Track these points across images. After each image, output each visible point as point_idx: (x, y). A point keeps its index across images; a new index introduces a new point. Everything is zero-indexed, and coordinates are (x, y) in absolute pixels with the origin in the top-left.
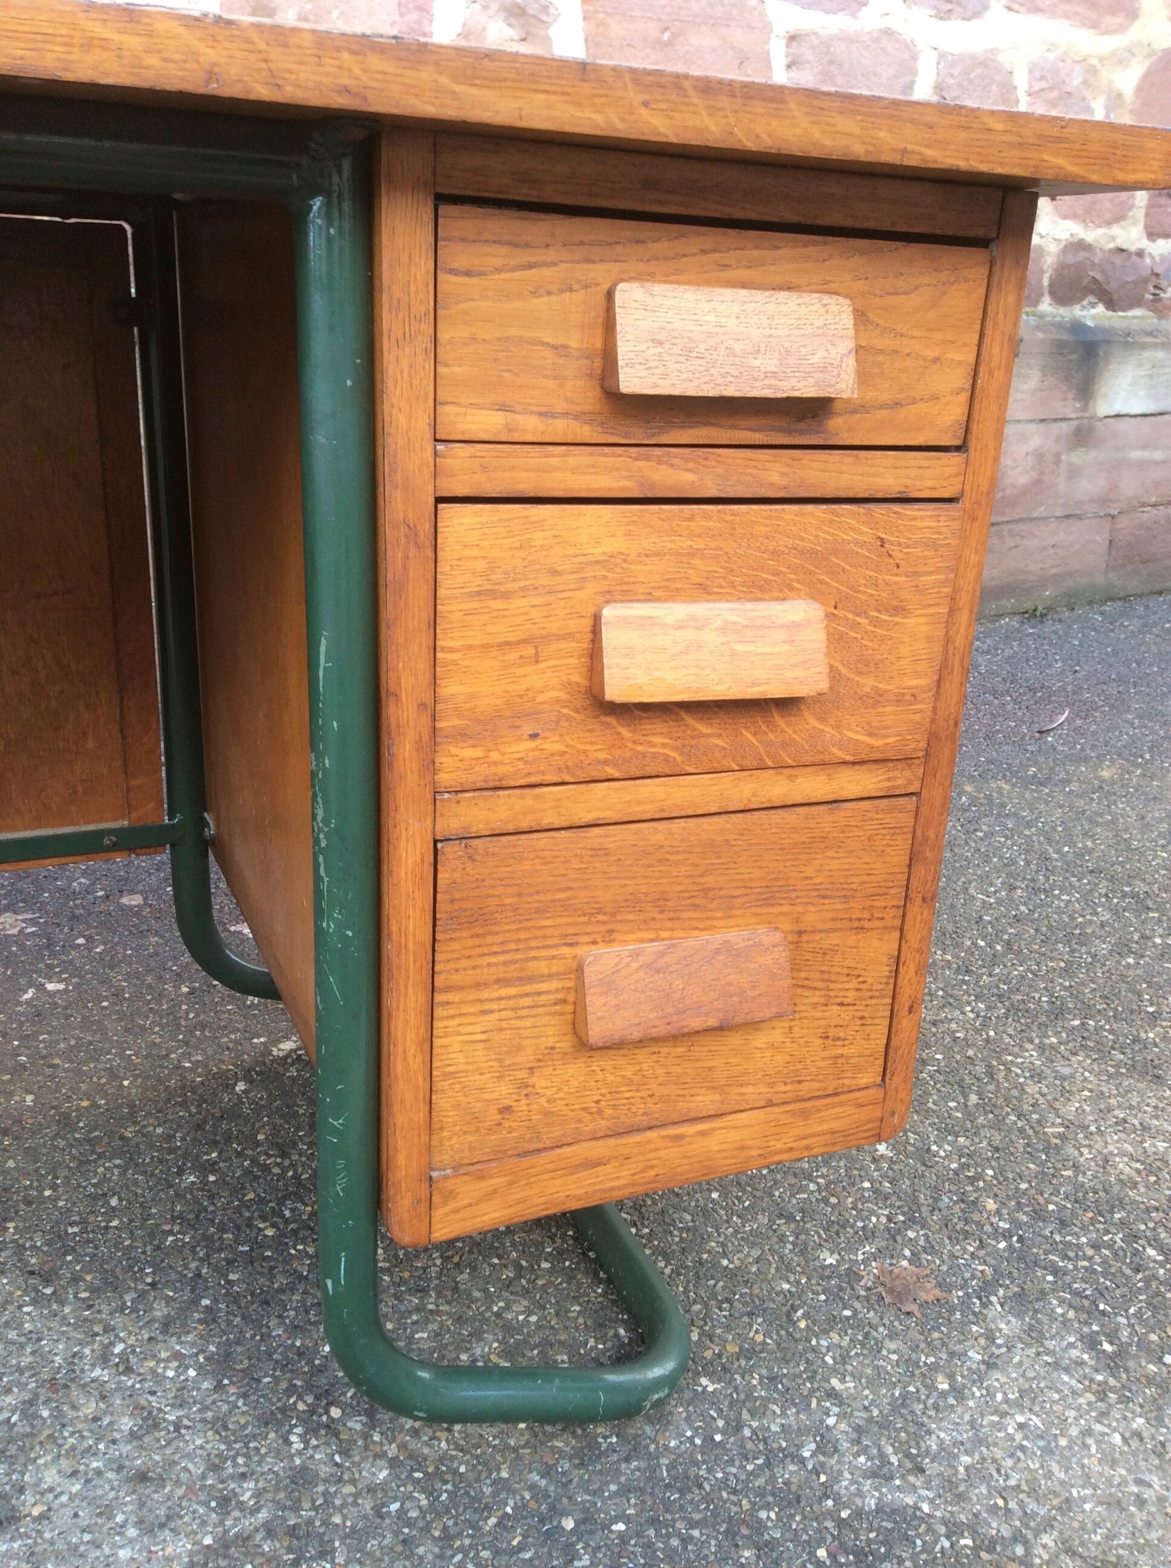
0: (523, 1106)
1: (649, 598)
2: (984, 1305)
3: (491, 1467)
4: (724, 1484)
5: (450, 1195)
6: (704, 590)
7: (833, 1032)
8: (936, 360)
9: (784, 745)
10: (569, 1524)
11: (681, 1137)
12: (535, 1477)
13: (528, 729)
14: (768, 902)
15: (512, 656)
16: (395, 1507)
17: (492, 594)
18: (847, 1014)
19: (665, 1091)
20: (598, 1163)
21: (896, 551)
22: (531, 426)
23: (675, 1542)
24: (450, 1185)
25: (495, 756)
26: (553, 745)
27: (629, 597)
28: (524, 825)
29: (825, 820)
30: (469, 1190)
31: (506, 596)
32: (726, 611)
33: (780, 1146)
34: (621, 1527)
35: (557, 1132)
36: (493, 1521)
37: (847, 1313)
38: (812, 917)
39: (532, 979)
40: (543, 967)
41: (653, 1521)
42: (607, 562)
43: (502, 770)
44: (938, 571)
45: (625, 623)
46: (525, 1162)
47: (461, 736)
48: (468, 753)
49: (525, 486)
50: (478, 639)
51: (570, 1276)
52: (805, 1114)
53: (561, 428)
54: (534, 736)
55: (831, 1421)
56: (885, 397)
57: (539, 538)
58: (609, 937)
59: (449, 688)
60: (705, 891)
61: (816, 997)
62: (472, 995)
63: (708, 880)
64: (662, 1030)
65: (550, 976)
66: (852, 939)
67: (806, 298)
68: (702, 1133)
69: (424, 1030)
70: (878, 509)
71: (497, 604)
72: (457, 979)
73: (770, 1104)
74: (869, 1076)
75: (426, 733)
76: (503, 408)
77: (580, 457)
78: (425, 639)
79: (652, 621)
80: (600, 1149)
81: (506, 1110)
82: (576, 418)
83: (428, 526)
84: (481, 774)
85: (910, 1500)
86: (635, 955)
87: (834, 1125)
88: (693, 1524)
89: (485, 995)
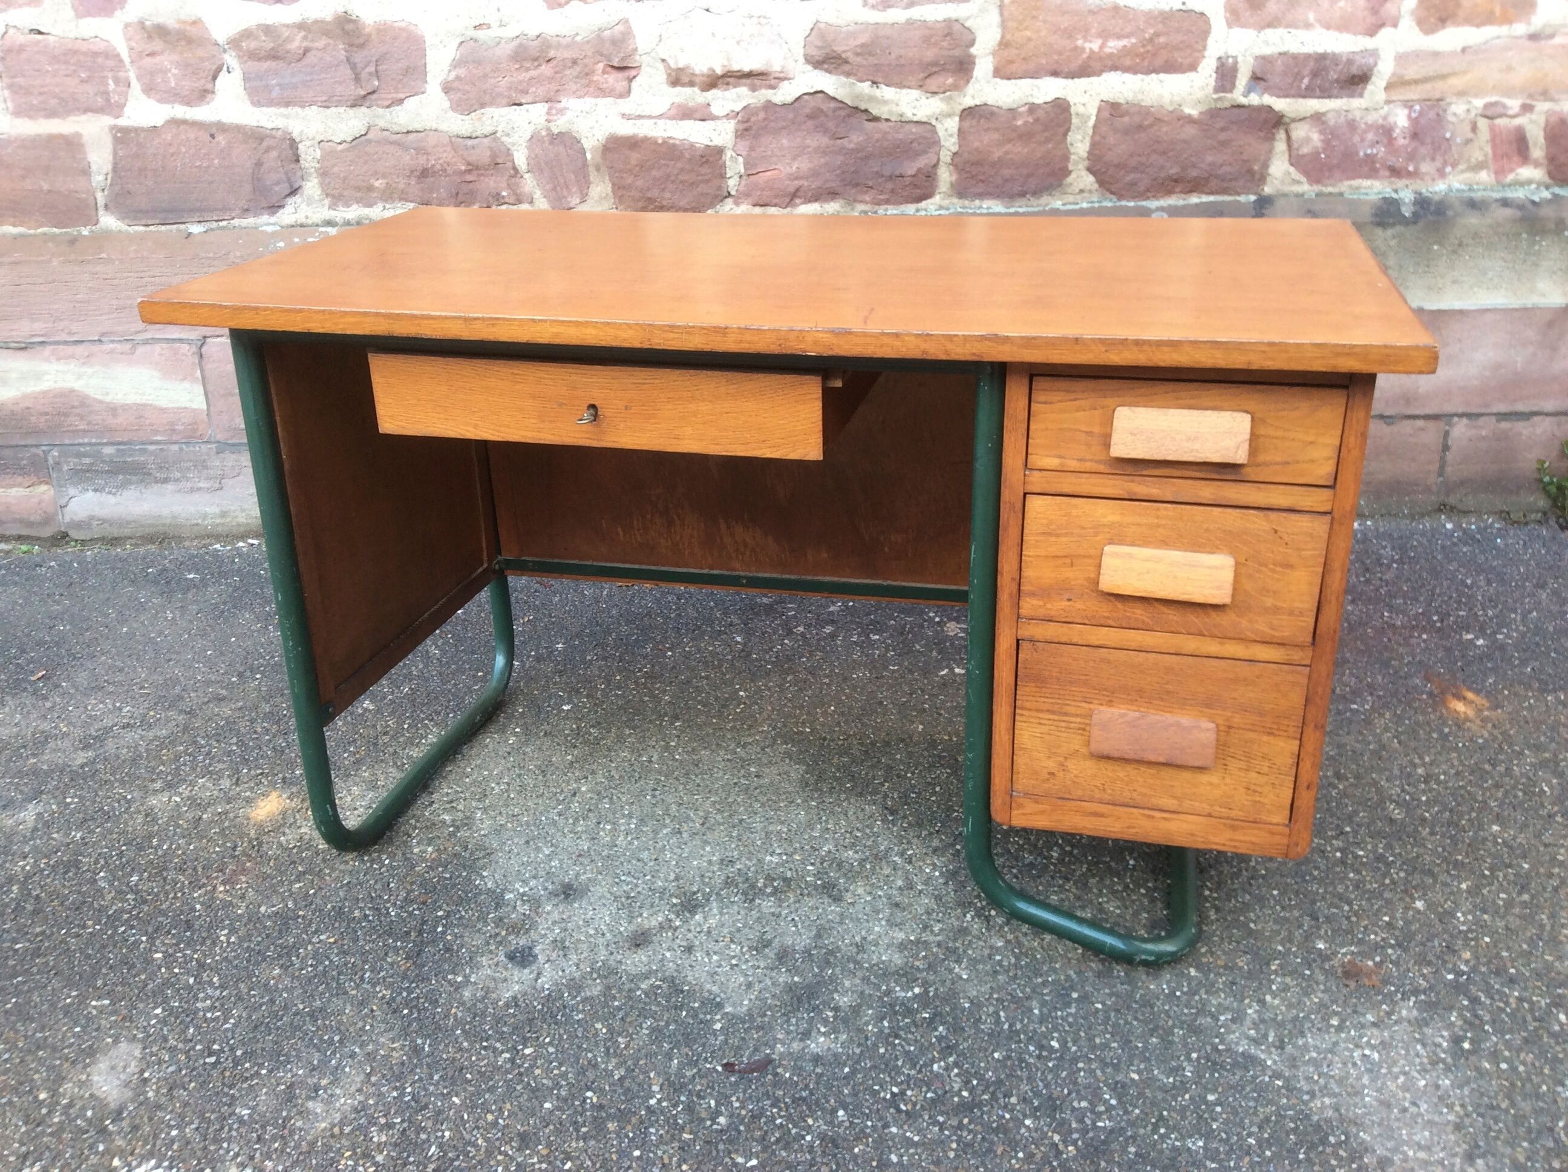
0: (1061, 774)
1: (1133, 544)
2: (1403, 999)
3: (1052, 960)
4: (1167, 1012)
5: (1021, 806)
6: (1164, 543)
7: (1252, 787)
8: (1311, 443)
9: (1215, 626)
10: (1075, 995)
11: (1153, 817)
12: (1072, 973)
13: (1067, 596)
14: (1209, 706)
15: (1060, 562)
16: (998, 958)
17: (1050, 534)
18: (1262, 780)
19: (1144, 790)
20: (1102, 815)
21: (1285, 536)
22: (1073, 464)
23: (1122, 1022)
24: (1021, 800)
25: (1049, 606)
26: (1079, 605)
27: (1122, 543)
28: (1063, 640)
29: (1244, 670)
30: (1030, 807)
31: (1058, 536)
32: (1176, 555)
33: (1217, 840)
34: (1099, 1006)
35: (1080, 793)
36: (1040, 980)
37: (1308, 972)
38: (1237, 720)
39: (1066, 714)
40: (1072, 710)
41: (1118, 1011)
42: (1111, 525)
43: (1053, 613)
44: (1314, 549)
45: (1116, 555)
46: (1060, 802)
47: (1033, 594)
48: (1035, 602)
49: (1067, 490)
50: (1043, 553)
51: (1153, 900)
52: (1234, 828)
53: (1088, 466)
54: (1069, 600)
55: (1250, 1011)
56: (1278, 459)
57: (1075, 512)
58: (1110, 703)
59: (1028, 573)
60: (1168, 692)
61: (1243, 765)
62: (1034, 714)
63: (1170, 687)
64: (1131, 756)
65: (1077, 716)
66: (1265, 738)
67: (1223, 413)
68: (1165, 819)
69: (1010, 724)
70: (1273, 515)
71: (1053, 539)
72: (1028, 705)
73: (1210, 815)
74: (1281, 817)
75: (1015, 590)
76: (1060, 457)
77: (1095, 479)
78: (1016, 550)
79: (1130, 556)
80: (1102, 809)
81: (1052, 774)
82: (1097, 462)
83: (1019, 505)
84: (1041, 612)
85: (1263, 1056)
86: (1123, 716)
87: (1254, 839)
88: (1136, 1019)
89: (1041, 715)
